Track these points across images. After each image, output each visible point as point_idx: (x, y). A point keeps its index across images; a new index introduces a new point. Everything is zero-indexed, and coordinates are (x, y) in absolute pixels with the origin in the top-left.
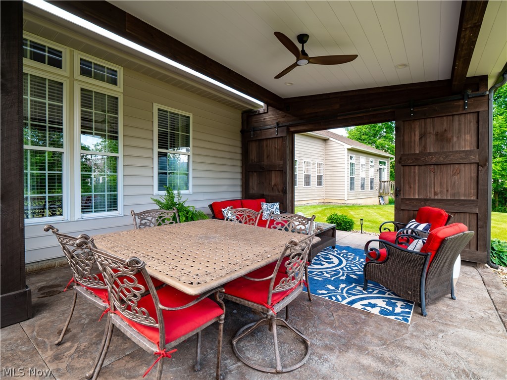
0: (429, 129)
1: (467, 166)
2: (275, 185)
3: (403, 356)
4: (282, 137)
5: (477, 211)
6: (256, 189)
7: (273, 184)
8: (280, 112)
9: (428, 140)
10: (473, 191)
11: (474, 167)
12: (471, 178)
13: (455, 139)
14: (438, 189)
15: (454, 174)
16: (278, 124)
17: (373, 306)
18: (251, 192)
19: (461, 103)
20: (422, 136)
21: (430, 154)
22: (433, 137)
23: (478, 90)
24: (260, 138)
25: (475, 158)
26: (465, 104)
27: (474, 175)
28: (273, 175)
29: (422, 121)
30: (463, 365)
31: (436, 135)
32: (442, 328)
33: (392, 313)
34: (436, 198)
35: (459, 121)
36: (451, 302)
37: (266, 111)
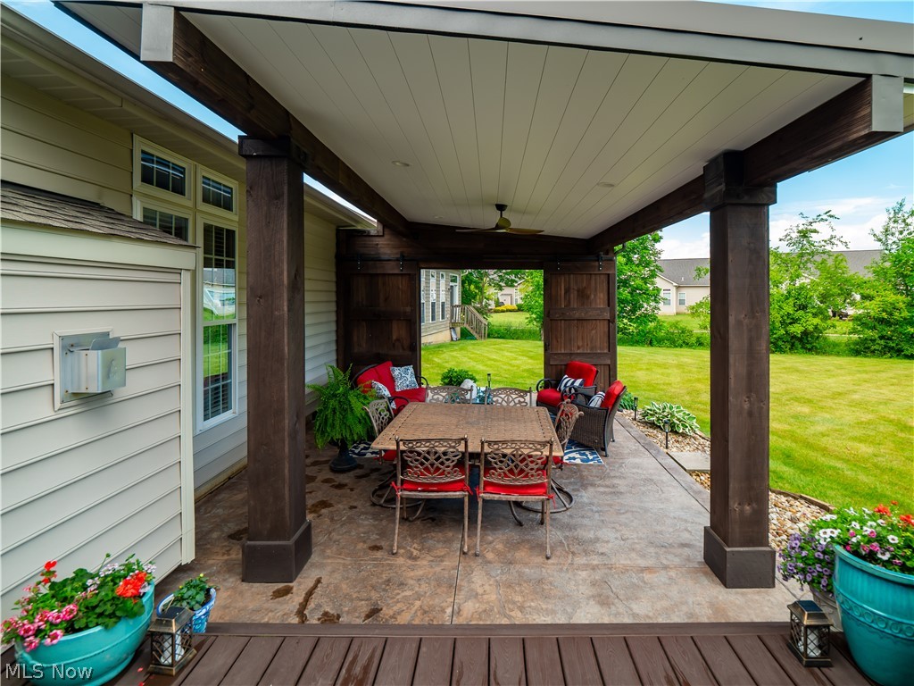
0: (573, 285)
1: (602, 322)
2: (398, 340)
3: (616, 481)
4: (409, 274)
5: (609, 362)
6: (364, 345)
7: (394, 338)
8: (404, 239)
9: (572, 296)
10: (606, 345)
11: (606, 322)
12: (604, 332)
13: (592, 296)
14: (580, 344)
15: (592, 329)
16: (402, 256)
17: (574, 458)
18: (356, 351)
19: (597, 264)
20: (567, 291)
21: (574, 309)
22: (576, 292)
23: (607, 254)
24: (371, 272)
25: (607, 316)
26: (600, 266)
27: (606, 330)
28: (395, 326)
29: (567, 276)
30: (643, 476)
31: (578, 291)
32: (621, 461)
33: (588, 460)
34: (579, 351)
35: (595, 279)
36: (613, 444)
37: (381, 234)
